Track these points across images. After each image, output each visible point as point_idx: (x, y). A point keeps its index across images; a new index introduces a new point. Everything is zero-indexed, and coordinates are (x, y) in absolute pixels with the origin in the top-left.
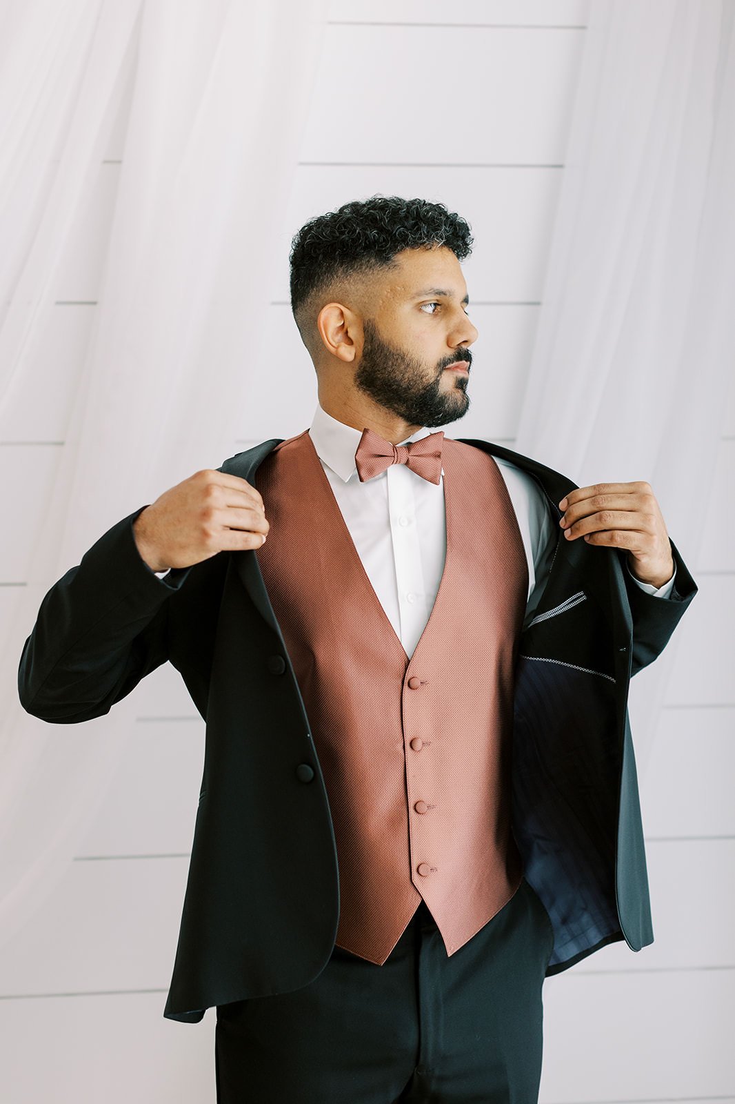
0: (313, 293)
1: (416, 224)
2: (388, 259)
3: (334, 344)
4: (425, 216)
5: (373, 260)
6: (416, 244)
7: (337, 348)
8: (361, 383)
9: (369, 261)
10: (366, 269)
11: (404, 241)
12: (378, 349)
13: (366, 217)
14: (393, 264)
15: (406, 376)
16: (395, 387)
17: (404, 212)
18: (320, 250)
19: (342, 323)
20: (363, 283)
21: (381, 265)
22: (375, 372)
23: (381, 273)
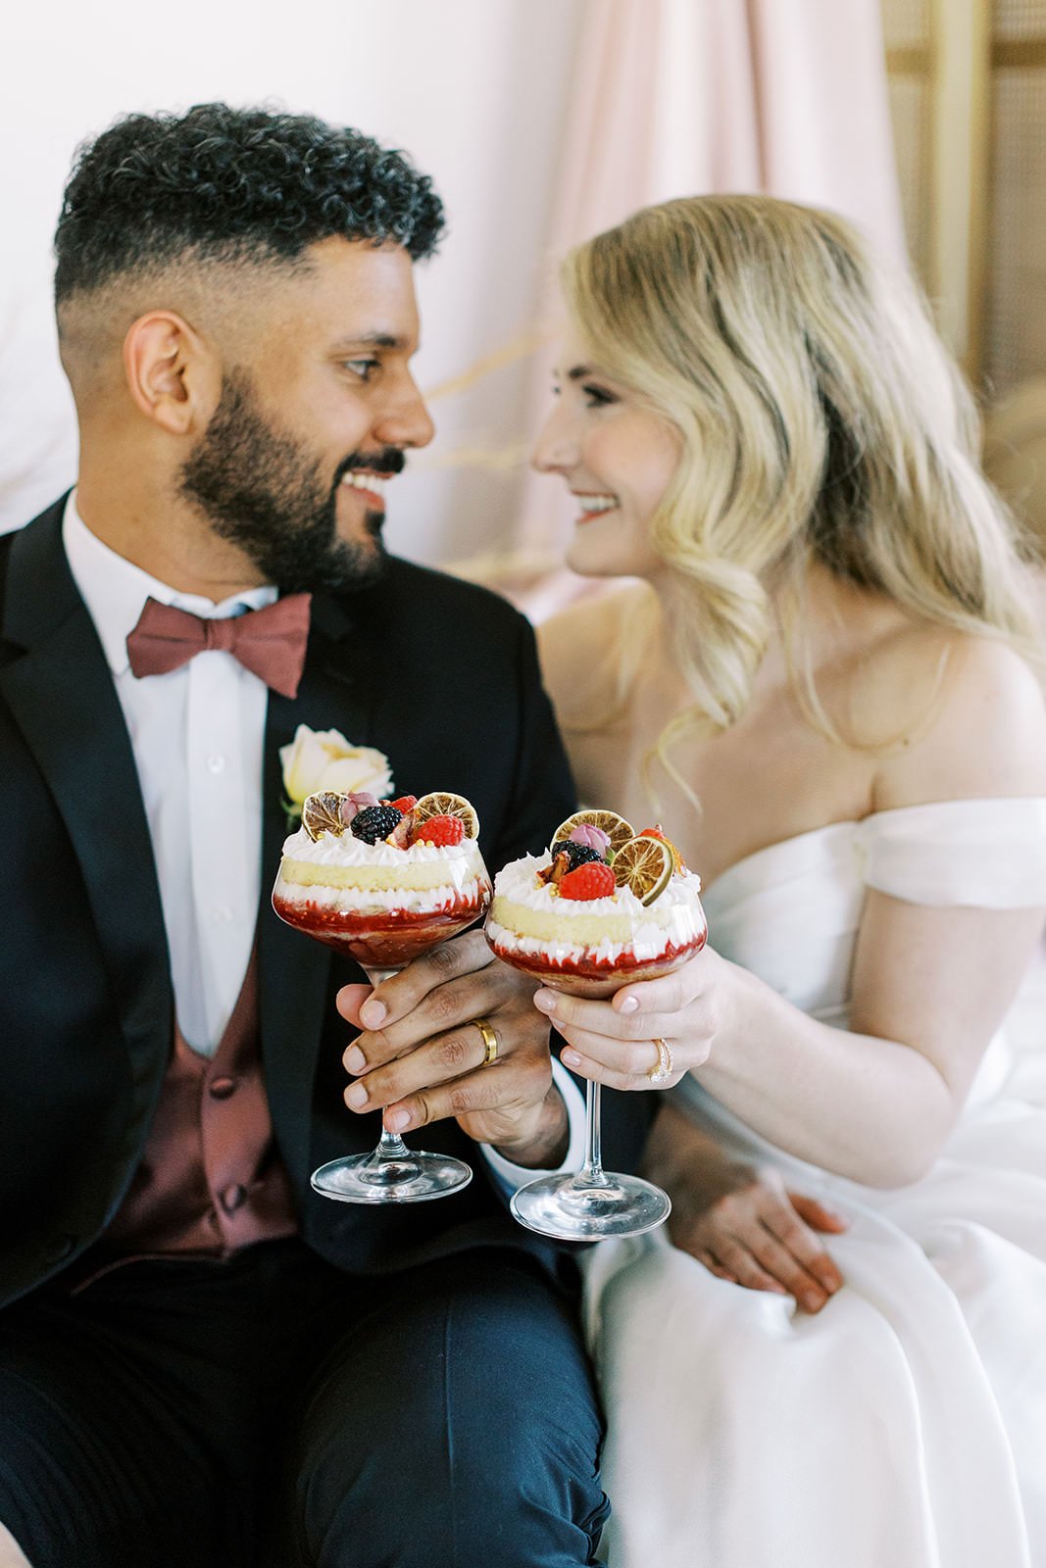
0: (117, 283)
1: (363, 190)
2: (295, 252)
3: (149, 393)
4: (381, 176)
5: (263, 247)
6: (356, 232)
7: (155, 405)
8: (188, 486)
9: (253, 248)
10: (245, 262)
11: (333, 221)
12: (245, 428)
13: (264, 154)
14: (305, 265)
15: (287, 491)
16: (258, 509)
17: (342, 160)
18: (148, 196)
19: (173, 353)
20: (235, 289)
21: (279, 262)
22: (225, 471)
23: (276, 279)
